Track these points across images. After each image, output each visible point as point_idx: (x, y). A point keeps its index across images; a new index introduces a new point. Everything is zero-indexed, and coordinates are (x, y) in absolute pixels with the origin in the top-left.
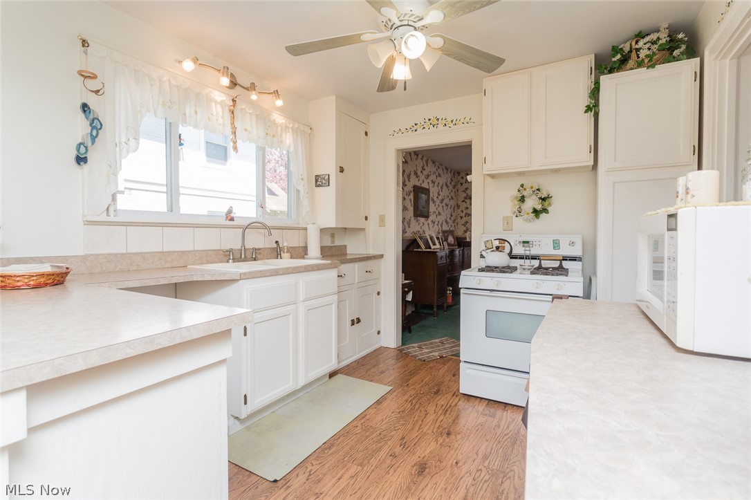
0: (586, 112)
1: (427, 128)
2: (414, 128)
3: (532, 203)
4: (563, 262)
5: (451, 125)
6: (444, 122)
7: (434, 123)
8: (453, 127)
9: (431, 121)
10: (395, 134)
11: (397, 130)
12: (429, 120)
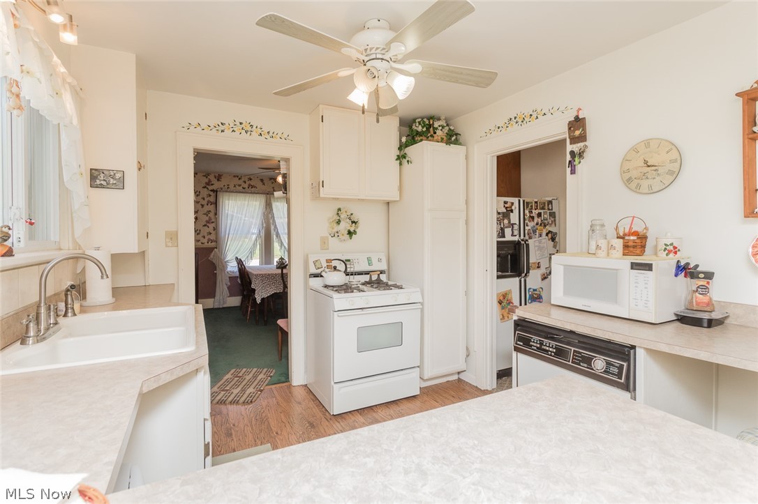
0: (397, 160)
1: (237, 132)
2: (221, 127)
3: (345, 226)
4: (381, 275)
5: (268, 137)
6: (260, 131)
7: (248, 129)
8: (270, 139)
9: (242, 126)
10: (192, 128)
11: (194, 123)
12: (241, 123)
